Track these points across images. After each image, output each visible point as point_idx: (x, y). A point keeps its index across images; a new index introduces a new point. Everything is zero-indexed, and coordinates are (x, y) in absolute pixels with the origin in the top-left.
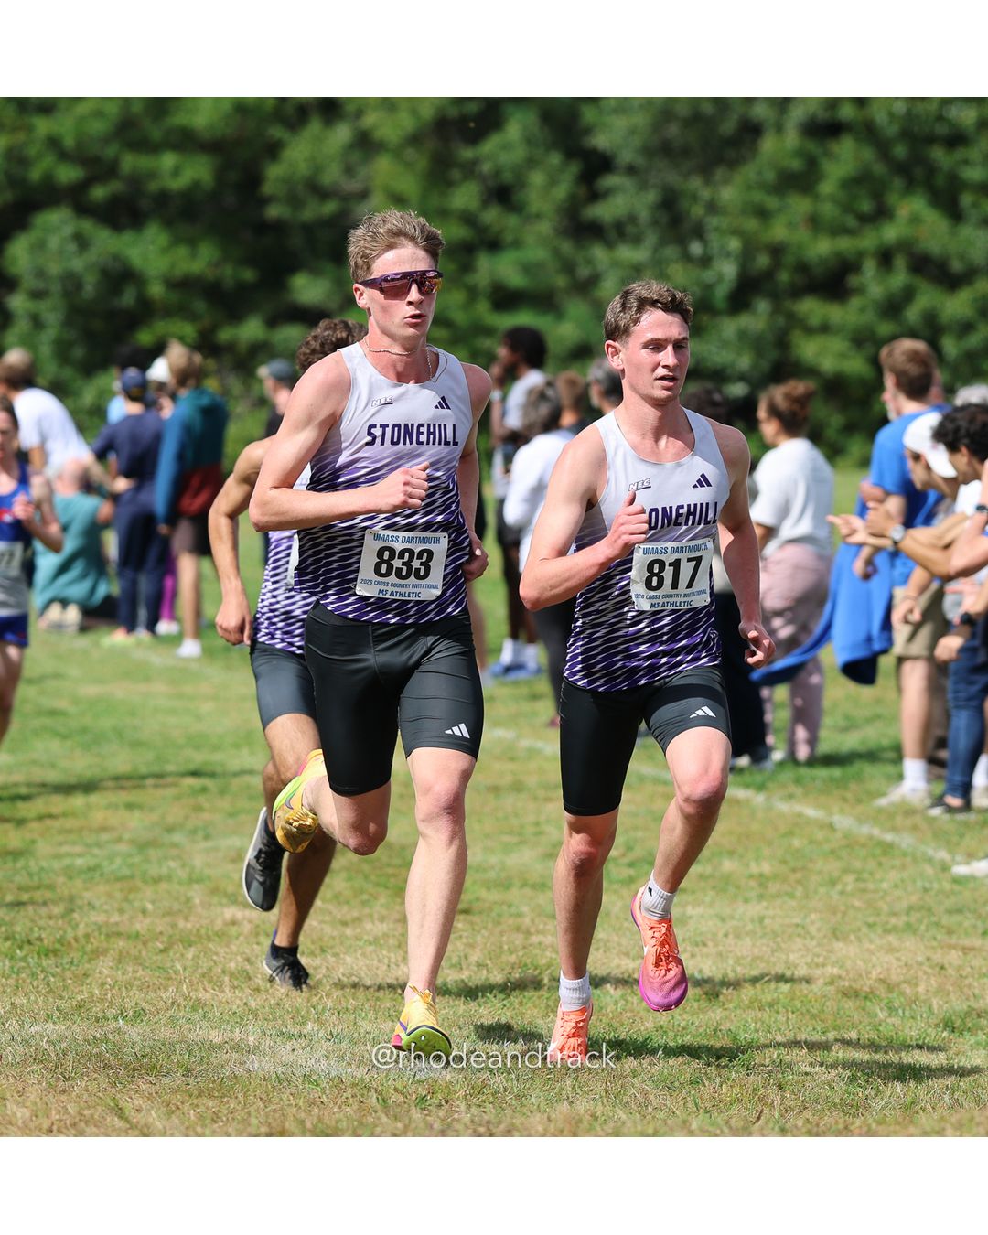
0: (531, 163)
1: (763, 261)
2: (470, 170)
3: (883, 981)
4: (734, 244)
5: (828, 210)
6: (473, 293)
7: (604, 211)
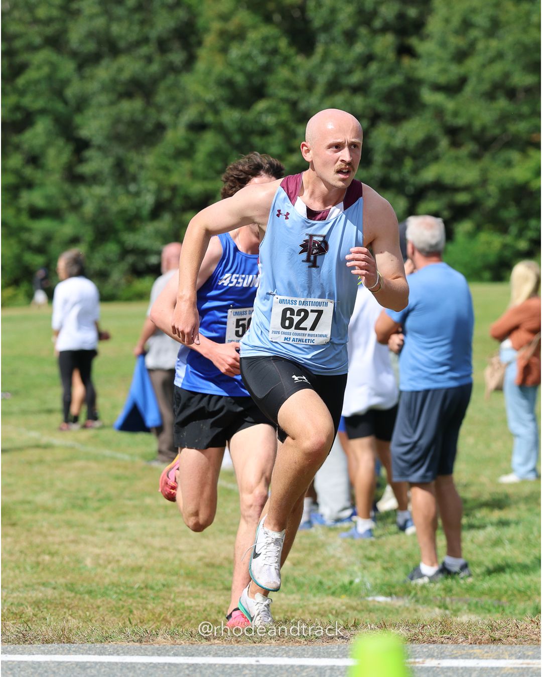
0: (48, 144)
1: (166, 194)
2: (17, 147)
3: (226, 559)
4: (152, 186)
5: (200, 168)
6: (19, 210)
7: (86, 169)
